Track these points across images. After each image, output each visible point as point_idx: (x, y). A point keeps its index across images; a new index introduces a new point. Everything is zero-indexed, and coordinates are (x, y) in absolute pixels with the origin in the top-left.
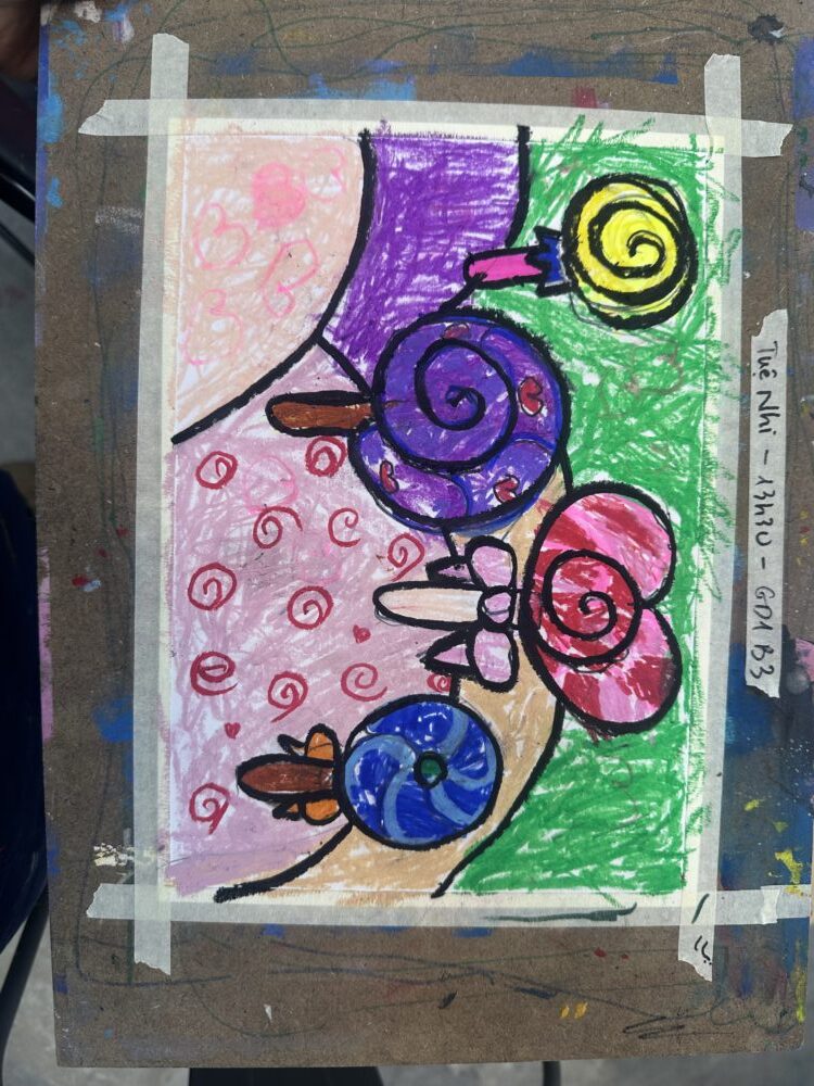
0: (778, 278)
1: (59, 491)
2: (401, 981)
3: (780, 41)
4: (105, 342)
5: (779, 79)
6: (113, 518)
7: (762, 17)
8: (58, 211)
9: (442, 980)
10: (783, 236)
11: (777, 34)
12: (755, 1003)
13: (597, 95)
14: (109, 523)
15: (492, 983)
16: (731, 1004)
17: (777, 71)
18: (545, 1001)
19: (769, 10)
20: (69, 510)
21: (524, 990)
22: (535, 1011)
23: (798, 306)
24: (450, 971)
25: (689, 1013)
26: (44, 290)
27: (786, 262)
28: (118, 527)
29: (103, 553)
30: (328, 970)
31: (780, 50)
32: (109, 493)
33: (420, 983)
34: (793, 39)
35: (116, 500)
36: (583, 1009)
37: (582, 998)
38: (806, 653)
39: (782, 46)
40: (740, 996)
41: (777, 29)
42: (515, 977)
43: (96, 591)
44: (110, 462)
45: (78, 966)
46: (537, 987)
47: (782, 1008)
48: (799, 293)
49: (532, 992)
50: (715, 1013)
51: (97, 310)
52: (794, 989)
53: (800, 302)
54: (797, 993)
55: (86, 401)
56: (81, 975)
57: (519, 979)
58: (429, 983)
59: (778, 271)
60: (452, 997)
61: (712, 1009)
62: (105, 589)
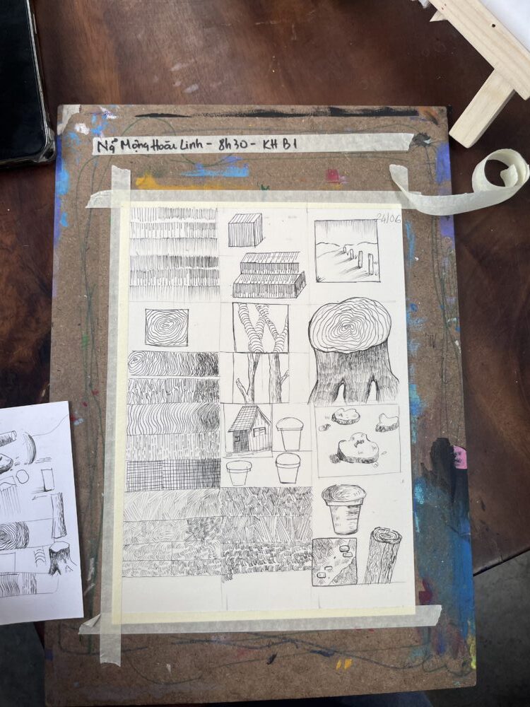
0: (433, 260)
1: (62, 372)
2: (246, 647)
3: (429, 145)
4: (90, 295)
5: (429, 164)
6: (91, 385)
7: (420, 134)
8: (67, 229)
9: (269, 646)
10: (434, 240)
11: (428, 142)
12: (447, 657)
13: (338, 172)
14: (88, 387)
15: (297, 648)
16: (434, 659)
17: (428, 160)
18: (327, 659)
19: (423, 131)
20: (68, 382)
21: (314, 652)
22: (322, 664)
23: (444, 274)
24: (274, 640)
25: (410, 665)
26: (58, 268)
27: (437, 252)
28: (93, 389)
29: (85, 405)
30: (203, 641)
31: (429, 150)
32: (89, 373)
33: (257, 648)
34: (435, 144)
35: (93, 375)
36: (348, 663)
37: (349, 656)
38: (460, 454)
39: (430, 147)
40: (438, 654)
41: (427, 139)
42: (310, 644)
43: (80, 424)
44: (90, 356)
45: (59, 643)
46: (323, 650)
47: (462, 661)
48: (444, 268)
49: (320, 652)
50: (425, 665)
51: (86, 279)
52: (469, 649)
53: (445, 272)
54: (471, 651)
55: (79, 325)
56: (61, 648)
57: (312, 644)
58: (261, 648)
59: (433, 257)
60: (274, 656)
61: (423, 662)
62: (86, 423)
